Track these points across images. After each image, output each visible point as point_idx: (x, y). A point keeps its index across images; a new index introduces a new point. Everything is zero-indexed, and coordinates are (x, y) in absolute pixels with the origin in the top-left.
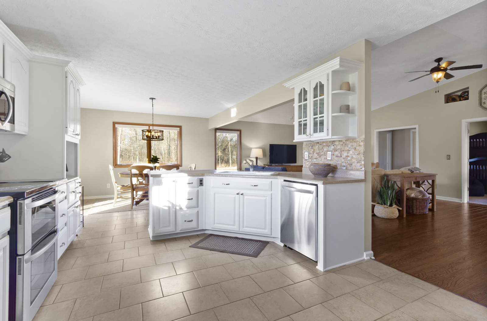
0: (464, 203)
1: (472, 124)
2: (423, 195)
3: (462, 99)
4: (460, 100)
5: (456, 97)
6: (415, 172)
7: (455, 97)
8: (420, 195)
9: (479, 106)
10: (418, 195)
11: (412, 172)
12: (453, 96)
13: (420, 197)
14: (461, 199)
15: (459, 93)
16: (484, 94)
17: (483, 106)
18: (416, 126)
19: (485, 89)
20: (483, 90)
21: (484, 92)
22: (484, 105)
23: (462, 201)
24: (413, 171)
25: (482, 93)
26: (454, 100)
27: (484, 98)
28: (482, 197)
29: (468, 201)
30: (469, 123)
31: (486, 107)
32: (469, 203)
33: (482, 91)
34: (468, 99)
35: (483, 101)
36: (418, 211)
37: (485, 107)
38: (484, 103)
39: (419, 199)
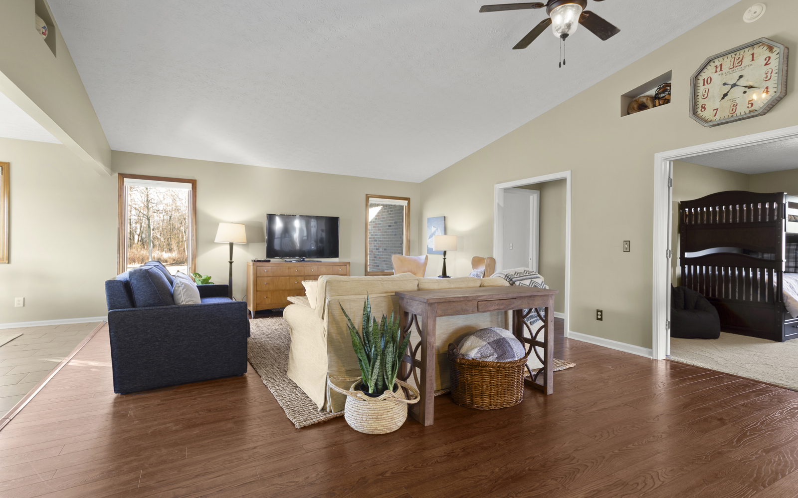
0: (657, 360)
1: (679, 164)
2: (500, 353)
3: (657, 103)
4: (654, 106)
5: (647, 100)
6: (517, 283)
7: (644, 100)
8: (493, 355)
9: (691, 115)
10: (488, 354)
11: (512, 285)
12: (641, 100)
13: (490, 359)
14: (650, 350)
15: (652, 92)
16: (704, 85)
17: (701, 115)
18: (566, 174)
19: (705, 70)
20: (702, 74)
21: (704, 80)
22: (702, 113)
23: (652, 355)
24: (514, 280)
25: (699, 81)
26: (642, 107)
27: (704, 95)
28: (713, 340)
29: (669, 354)
30: (672, 163)
31: (706, 118)
32: (671, 361)
33: (699, 77)
34: (667, 101)
35: (701, 101)
36: (487, 400)
37: (703, 117)
38: (704, 107)
39: (486, 365)
